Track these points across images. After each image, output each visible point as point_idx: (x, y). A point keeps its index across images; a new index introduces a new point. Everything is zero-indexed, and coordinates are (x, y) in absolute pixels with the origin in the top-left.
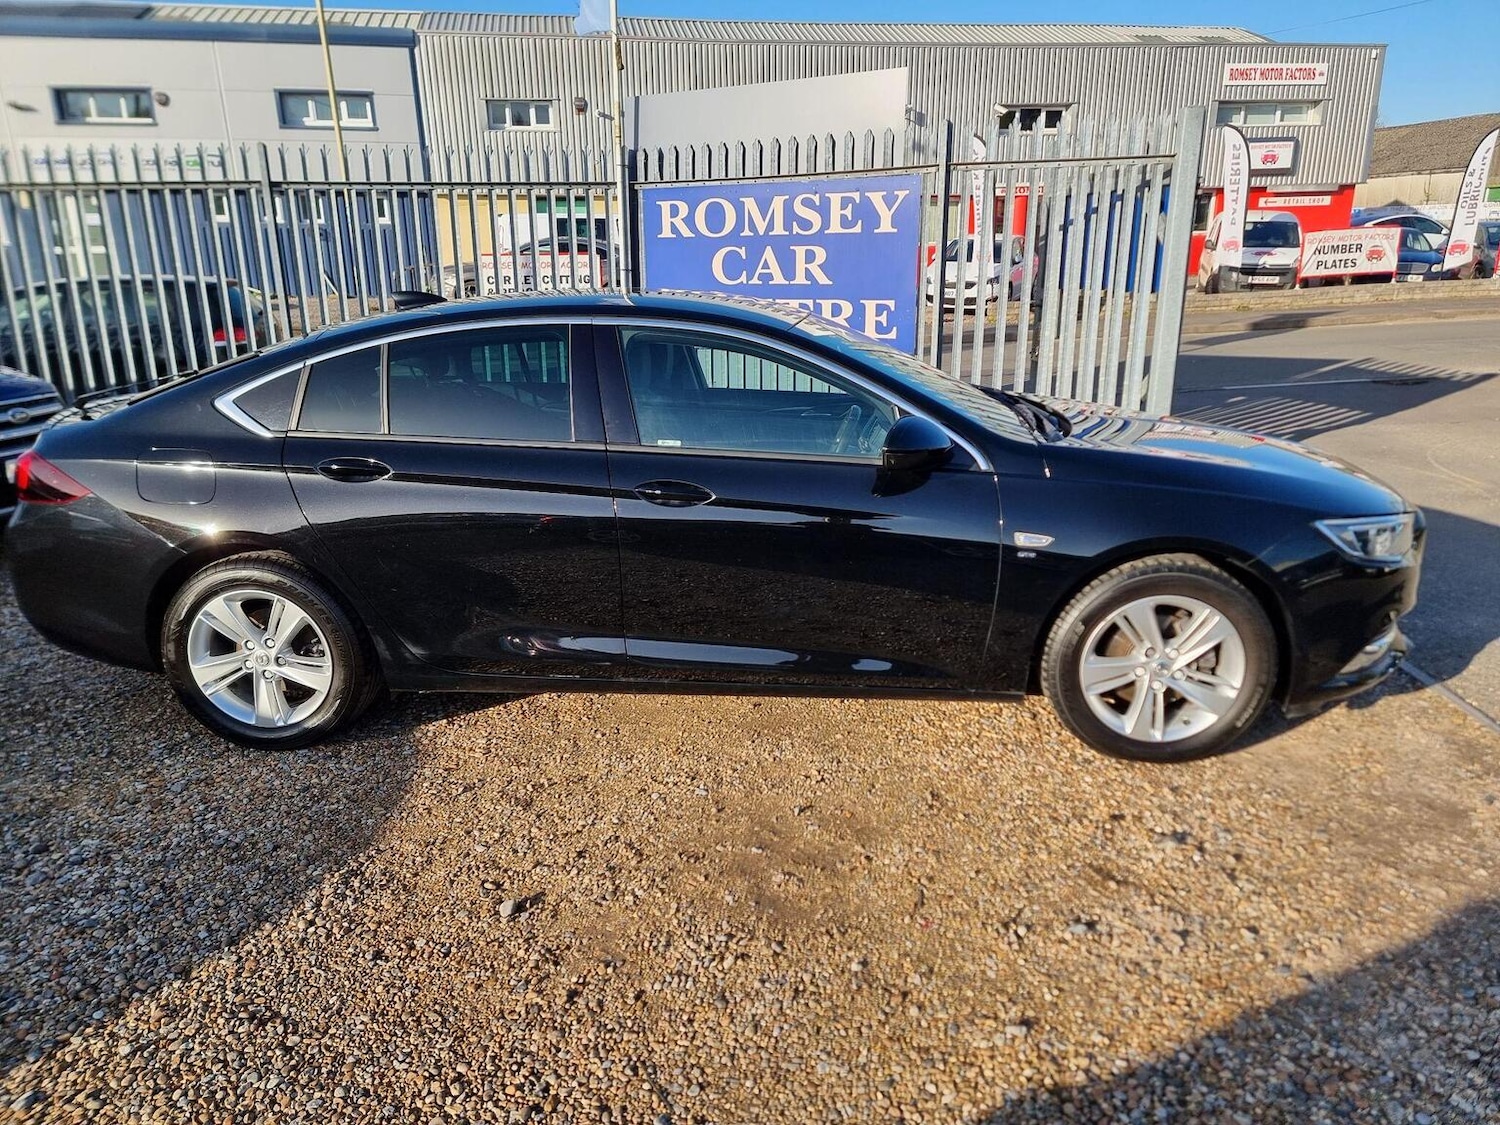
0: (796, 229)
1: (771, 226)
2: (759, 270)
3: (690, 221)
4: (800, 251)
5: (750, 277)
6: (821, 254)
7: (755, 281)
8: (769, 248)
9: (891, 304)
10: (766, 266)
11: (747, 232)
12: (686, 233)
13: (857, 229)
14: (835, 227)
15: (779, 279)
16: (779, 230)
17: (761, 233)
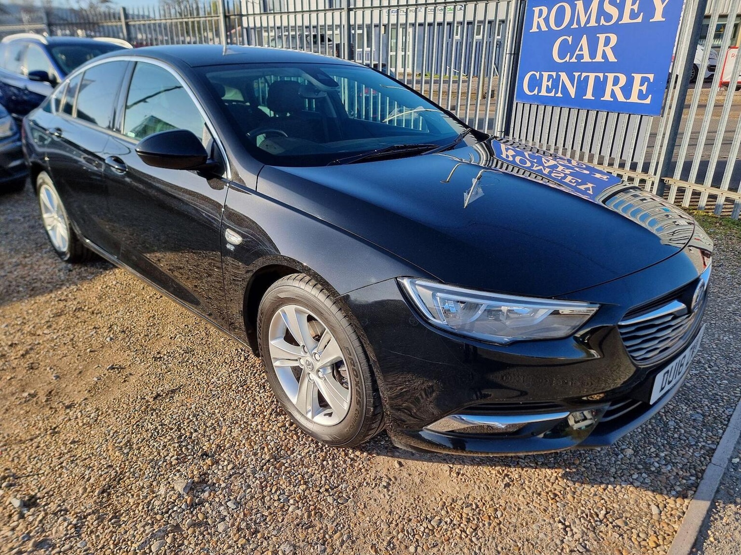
0: (603, 22)
1: (588, 21)
2: (577, 52)
3: (547, 20)
4: (602, 37)
5: (571, 58)
6: (614, 39)
7: (574, 60)
8: (585, 36)
9: (651, 77)
10: (581, 49)
11: (575, 26)
12: (544, 28)
13: (639, 20)
14: (626, 19)
15: (587, 59)
16: (593, 23)
17: (582, 26)
